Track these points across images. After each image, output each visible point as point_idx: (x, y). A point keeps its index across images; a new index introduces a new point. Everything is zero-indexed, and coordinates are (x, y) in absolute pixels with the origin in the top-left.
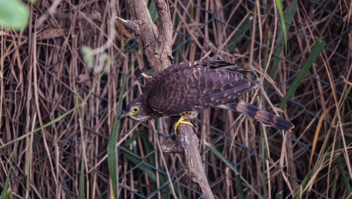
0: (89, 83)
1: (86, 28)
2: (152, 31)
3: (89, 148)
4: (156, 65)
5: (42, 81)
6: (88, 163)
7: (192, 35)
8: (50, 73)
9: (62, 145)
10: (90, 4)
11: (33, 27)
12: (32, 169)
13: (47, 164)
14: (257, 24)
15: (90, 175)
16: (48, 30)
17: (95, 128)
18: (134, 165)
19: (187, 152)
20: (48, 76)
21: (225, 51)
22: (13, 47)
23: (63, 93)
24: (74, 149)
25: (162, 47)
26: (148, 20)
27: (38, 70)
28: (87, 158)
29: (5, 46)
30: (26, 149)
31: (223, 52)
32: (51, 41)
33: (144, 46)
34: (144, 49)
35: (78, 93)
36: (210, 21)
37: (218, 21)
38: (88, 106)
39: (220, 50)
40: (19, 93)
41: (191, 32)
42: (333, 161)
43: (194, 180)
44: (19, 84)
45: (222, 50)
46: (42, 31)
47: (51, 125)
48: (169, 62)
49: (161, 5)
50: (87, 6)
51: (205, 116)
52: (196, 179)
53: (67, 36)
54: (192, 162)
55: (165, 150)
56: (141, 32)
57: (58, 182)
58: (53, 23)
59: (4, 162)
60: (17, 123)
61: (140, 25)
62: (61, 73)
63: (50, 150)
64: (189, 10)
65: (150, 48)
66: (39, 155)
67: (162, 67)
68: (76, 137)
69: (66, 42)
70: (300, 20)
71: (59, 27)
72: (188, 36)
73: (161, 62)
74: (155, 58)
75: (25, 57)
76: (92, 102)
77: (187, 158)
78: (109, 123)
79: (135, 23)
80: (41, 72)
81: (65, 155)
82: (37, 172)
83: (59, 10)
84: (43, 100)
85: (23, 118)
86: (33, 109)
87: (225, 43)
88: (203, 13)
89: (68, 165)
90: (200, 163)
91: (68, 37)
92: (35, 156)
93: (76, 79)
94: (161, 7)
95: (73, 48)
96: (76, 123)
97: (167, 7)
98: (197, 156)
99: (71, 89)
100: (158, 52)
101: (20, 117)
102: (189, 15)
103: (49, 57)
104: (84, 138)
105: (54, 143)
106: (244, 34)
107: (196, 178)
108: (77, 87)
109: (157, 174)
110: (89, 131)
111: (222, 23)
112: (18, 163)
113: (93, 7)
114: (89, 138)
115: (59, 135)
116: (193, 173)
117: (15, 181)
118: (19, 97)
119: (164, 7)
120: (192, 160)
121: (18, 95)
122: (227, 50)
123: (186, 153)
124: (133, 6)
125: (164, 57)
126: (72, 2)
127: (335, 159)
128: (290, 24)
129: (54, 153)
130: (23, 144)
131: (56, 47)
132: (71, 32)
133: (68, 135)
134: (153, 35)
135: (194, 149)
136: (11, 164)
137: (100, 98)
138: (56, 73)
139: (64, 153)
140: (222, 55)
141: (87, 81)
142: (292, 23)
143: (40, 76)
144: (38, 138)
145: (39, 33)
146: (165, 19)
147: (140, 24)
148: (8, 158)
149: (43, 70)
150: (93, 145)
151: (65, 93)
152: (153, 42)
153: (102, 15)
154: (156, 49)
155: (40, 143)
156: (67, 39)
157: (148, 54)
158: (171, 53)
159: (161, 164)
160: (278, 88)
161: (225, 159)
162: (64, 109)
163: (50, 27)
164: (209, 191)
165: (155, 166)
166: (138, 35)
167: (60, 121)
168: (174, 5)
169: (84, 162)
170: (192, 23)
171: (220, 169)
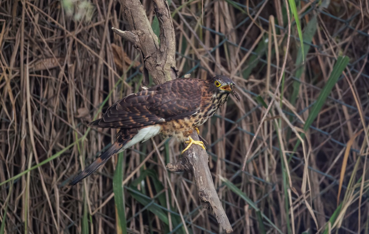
0: (89, 118)
1: (83, 57)
2: (152, 42)
3: (93, 189)
4: (159, 78)
5: (37, 117)
6: (91, 206)
7: (202, 60)
8: (46, 107)
9: (62, 187)
10: (87, 29)
11: (25, 58)
12: (30, 215)
13: (47, 209)
14: (273, 46)
15: (94, 217)
16: (42, 60)
18: (142, 206)
19: (196, 169)
20: (44, 111)
21: (239, 76)
22: (3, 80)
23: (61, 129)
24: (76, 192)
25: (164, 57)
26: (148, 30)
27: (32, 106)
28: (91, 201)
30: (23, 192)
31: (236, 77)
32: (46, 72)
33: (144, 58)
34: (145, 61)
35: (78, 129)
36: (221, 43)
37: (230, 44)
38: (90, 143)
39: (233, 75)
40: (12, 132)
41: (200, 57)
42: (364, 194)
43: (204, 199)
44: (12, 122)
45: (235, 75)
46: (35, 62)
47: (48, 163)
48: (174, 74)
49: (161, 11)
50: (83, 31)
51: (219, 149)
52: (206, 198)
53: (62, 66)
54: (201, 179)
55: (171, 169)
56: (140, 43)
57: (60, 228)
58: (47, 52)
60: (11, 165)
61: (139, 36)
62: (57, 107)
64: (198, 33)
65: (151, 60)
66: (37, 200)
67: (165, 79)
69: (62, 72)
70: (321, 41)
71: (54, 56)
72: (197, 60)
73: (164, 74)
74: (157, 70)
75: (18, 92)
76: (93, 139)
77: (196, 175)
78: (113, 160)
79: (134, 34)
80: (36, 108)
81: (65, 198)
82: (36, 218)
83: (53, 37)
84: (39, 138)
85: (18, 159)
86: (29, 148)
87: (239, 67)
88: (213, 35)
89: (70, 211)
90: (210, 180)
91: (64, 67)
92: (33, 201)
93: (74, 114)
95: (70, 78)
96: (76, 162)
97: (168, 13)
98: (207, 173)
99: (70, 125)
100: (160, 64)
101: (14, 158)
102: (197, 38)
103: (44, 91)
104: (87, 180)
105: (53, 185)
106: (259, 57)
107: (206, 196)
108: (76, 122)
109: (169, 216)
111: (234, 46)
112: (14, 209)
113: (91, 33)
114: (92, 179)
115: (58, 176)
116: (203, 192)
117: (12, 229)
118: (13, 136)
119: (165, 13)
120: (201, 177)
121: (11, 134)
122: (241, 75)
123: (195, 170)
124: (131, 16)
125: (167, 69)
126: (67, 28)
127: (366, 191)
128: (310, 43)
129: (54, 197)
130: (18, 185)
131: (51, 79)
132: (67, 61)
133: (68, 176)
134: (155, 46)
135: (204, 165)
136: (5, 209)
137: (102, 134)
138: (52, 108)
139: (65, 197)
140: (235, 80)
141: (87, 115)
142: (312, 43)
143: (35, 111)
144: (36, 183)
145: (32, 64)
146: (166, 27)
147: (139, 34)
148: (3, 204)
149: (38, 105)
150: (97, 186)
151: (63, 129)
152: (154, 53)
153: (101, 42)
154: (157, 60)
155: (39, 186)
156: (63, 69)
157: (149, 66)
158: (174, 64)
159: (173, 205)
160: (300, 115)
161: (244, 195)
162: (63, 147)
163: (44, 57)
164: (221, 209)
165: (166, 206)
166: (138, 47)
167: (59, 159)
168: (180, 27)
169: (87, 205)
170: (202, 47)
171: (238, 207)
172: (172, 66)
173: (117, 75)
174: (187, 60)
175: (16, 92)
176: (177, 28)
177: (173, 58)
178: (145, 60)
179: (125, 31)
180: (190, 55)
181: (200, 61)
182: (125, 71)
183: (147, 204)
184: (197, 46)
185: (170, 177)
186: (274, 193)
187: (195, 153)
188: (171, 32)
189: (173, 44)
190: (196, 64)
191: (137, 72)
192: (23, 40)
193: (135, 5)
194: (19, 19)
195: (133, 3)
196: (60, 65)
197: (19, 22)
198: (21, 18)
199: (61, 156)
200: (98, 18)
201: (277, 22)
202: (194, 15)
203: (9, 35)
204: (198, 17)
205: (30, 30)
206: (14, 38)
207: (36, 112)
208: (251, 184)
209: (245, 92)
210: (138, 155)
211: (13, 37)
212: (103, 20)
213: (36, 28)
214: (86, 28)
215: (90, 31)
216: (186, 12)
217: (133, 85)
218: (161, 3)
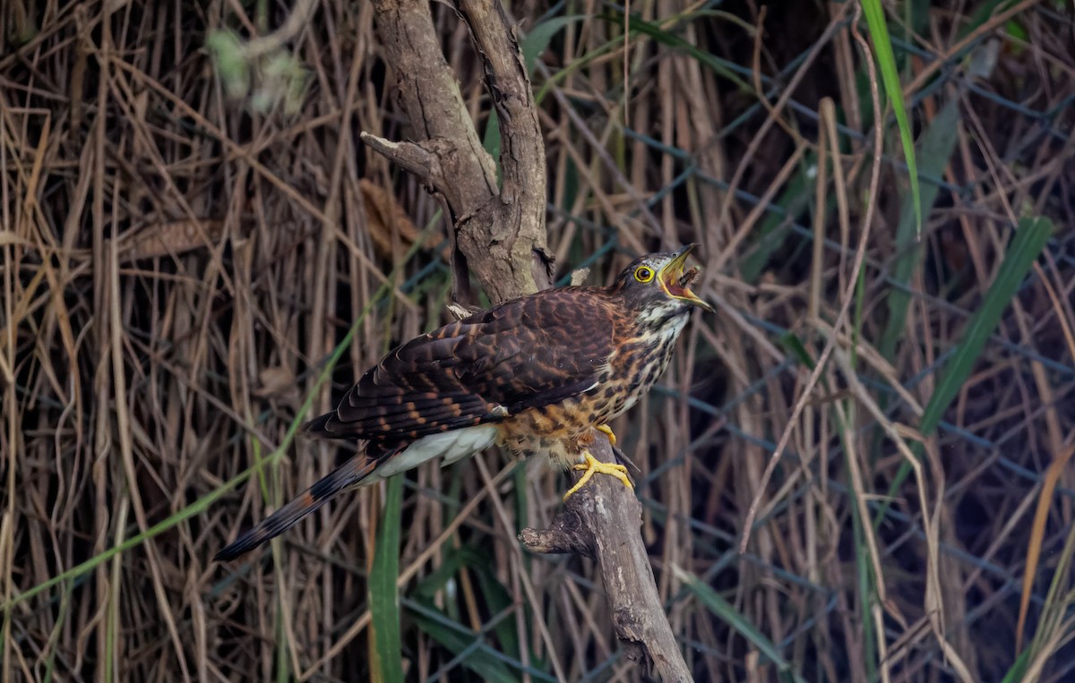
0: (293, 397)
1: (278, 218)
2: (480, 175)
3: (304, 606)
4: (498, 279)
5: (142, 395)
6: (300, 655)
7: (624, 229)
8: (167, 365)
9: (216, 600)
10: (288, 138)
11: (108, 220)
13: (169, 664)
14: (831, 188)
16: (156, 227)
17: (318, 542)
18: (449, 656)
19: (605, 546)
20: (162, 378)
21: (730, 275)
22: (43, 288)
23: (213, 430)
24: (255, 612)
25: (514, 219)
26: (465, 141)
27: (128, 360)
28: (299, 639)
29: (18, 284)
30: (100, 615)
31: (723, 280)
32: (167, 263)
33: (454, 221)
34: (456, 231)
35: (261, 428)
36: (680, 180)
37: (705, 181)
38: (295, 471)
39: (715, 271)
40: (69, 438)
41: (618, 219)
43: (630, 632)
44: (68, 409)
45: (721, 272)
46: (137, 232)
47: (174, 531)
48: (540, 269)
49: (505, 85)
50: (278, 145)
51: (673, 489)
52: (634, 629)
53: (216, 244)
54: (620, 576)
55: (532, 544)
56: (444, 178)
58: (172, 206)
59: (30, 660)
60: (65, 536)
61: (440, 157)
62: (201, 365)
63: (175, 617)
64: (611, 148)
65: (475, 228)
66: (141, 637)
67: (516, 285)
68: (260, 571)
69: (215, 264)
70: (972, 173)
71: (192, 215)
72: (609, 229)
73: (513, 270)
74: (492, 256)
75: (86, 320)
76: (305, 459)
77: (606, 565)
78: (364, 521)
79: (424, 152)
80: (138, 367)
81: (224, 632)
83: (189, 162)
84: (147, 454)
85: (85, 516)
86: (118, 486)
87: (730, 250)
88: (656, 156)
89: (237, 668)
90: (647, 579)
91: (221, 248)
92: (130, 640)
93: (250, 386)
94: (505, 88)
95: (238, 282)
97: (524, 90)
98: (637, 557)
99: (237, 418)
100: (503, 238)
101: (75, 513)
102: (610, 163)
103: (162, 316)
104: (287, 578)
105: (188, 594)
106: (790, 219)
107: (636, 626)
108: (257, 408)
110: (301, 550)
111: (716, 187)
112: (73, 663)
113: (300, 149)
114: (302, 576)
115: (203, 567)
116: (625, 612)
118: (71, 449)
119: (516, 90)
120: (620, 570)
121: (66, 445)
122: (737, 273)
123: (601, 548)
124: (416, 99)
125: (521, 253)
126: (229, 135)
128: (939, 180)
129: (191, 628)
130: (86, 592)
131: (182, 284)
132: (230, 230)
134: (485, 187)
135: (627, 535)
136: (49, 664)
138: (187, 367)
139: (222, 628)
140: (720, 288)
141: (284, 389)
142: (945, 178)
143: (135, 377)
144: (137, 586)
145: (128, 238)
146: (519, 130)
147: (439, 151)
148: (41, 647)
149: (144, 358)
150: (317, 598)
151: (219, 430)
152: (485, 206)
153: (328, 175)
154: (493, 227)
155: (145, 597)
156: (217, 254)
157: (469, 245)
158: (543, 239)
159: (538, 652)
160: (907, 388)
161: (745, 623)
162: (216, 481)
163: (163, 218)
164: (678, 665)
165: (518, 656)
166: (436, 190)
167: (205, 517)
168: (560, 132)
169: (288, 651)
170: (622, 191)
171: (728, 657)
172: (537, 247)
173: (377, 272)
174: (579, 229)
175: (80, 320)
176: (551, 136)
177: (538, 223)
178: (456, 226)
179: (399, 143)
180: (590, 215)
181: (616, 230)
182: (399, 261)
183: (461, 650)
184: (609, 188)
185: (529, 570)
186: (834, 616)
187: (601, 500)
188: (533, 146)
189: (537, 182)
190: (605, 240)
191: (436, 262)
192: (101, 170)
193: (428, 66)
194: (91, 108)
195: (422, 61)
196: (208, 243)
197: (91, 116)
198: (97, 105)
199: (212, 509)
200: (322, 105)
201: (841, 118)
202: (600, 97)
203: (62, 153)
204: (612, 102)
205: (123, 139)
206: (75, 163)
207: (140, 378)
208: (764, 590)
209: (750, 321)
210: (436, 506)
211: (71, 160)
212: (334, 112)
213: (138, 134)
214: (284, 135)
215: (296, 142)
216: (576, 88)
217: (423, 302)
218: (504, 61)
